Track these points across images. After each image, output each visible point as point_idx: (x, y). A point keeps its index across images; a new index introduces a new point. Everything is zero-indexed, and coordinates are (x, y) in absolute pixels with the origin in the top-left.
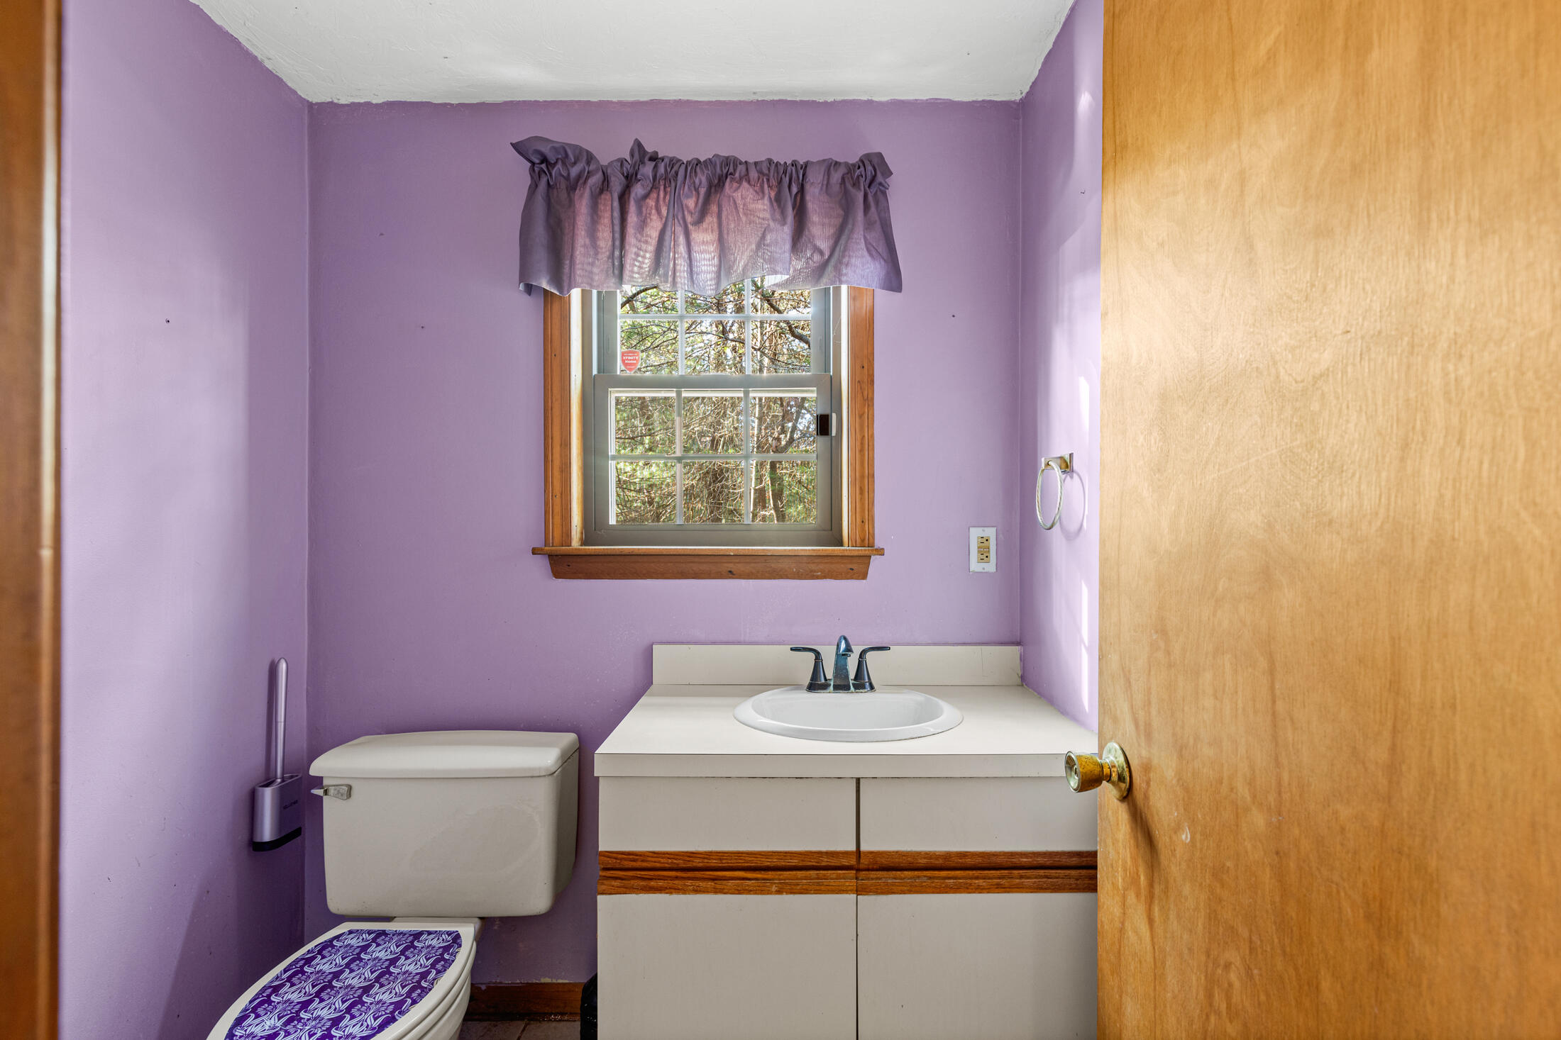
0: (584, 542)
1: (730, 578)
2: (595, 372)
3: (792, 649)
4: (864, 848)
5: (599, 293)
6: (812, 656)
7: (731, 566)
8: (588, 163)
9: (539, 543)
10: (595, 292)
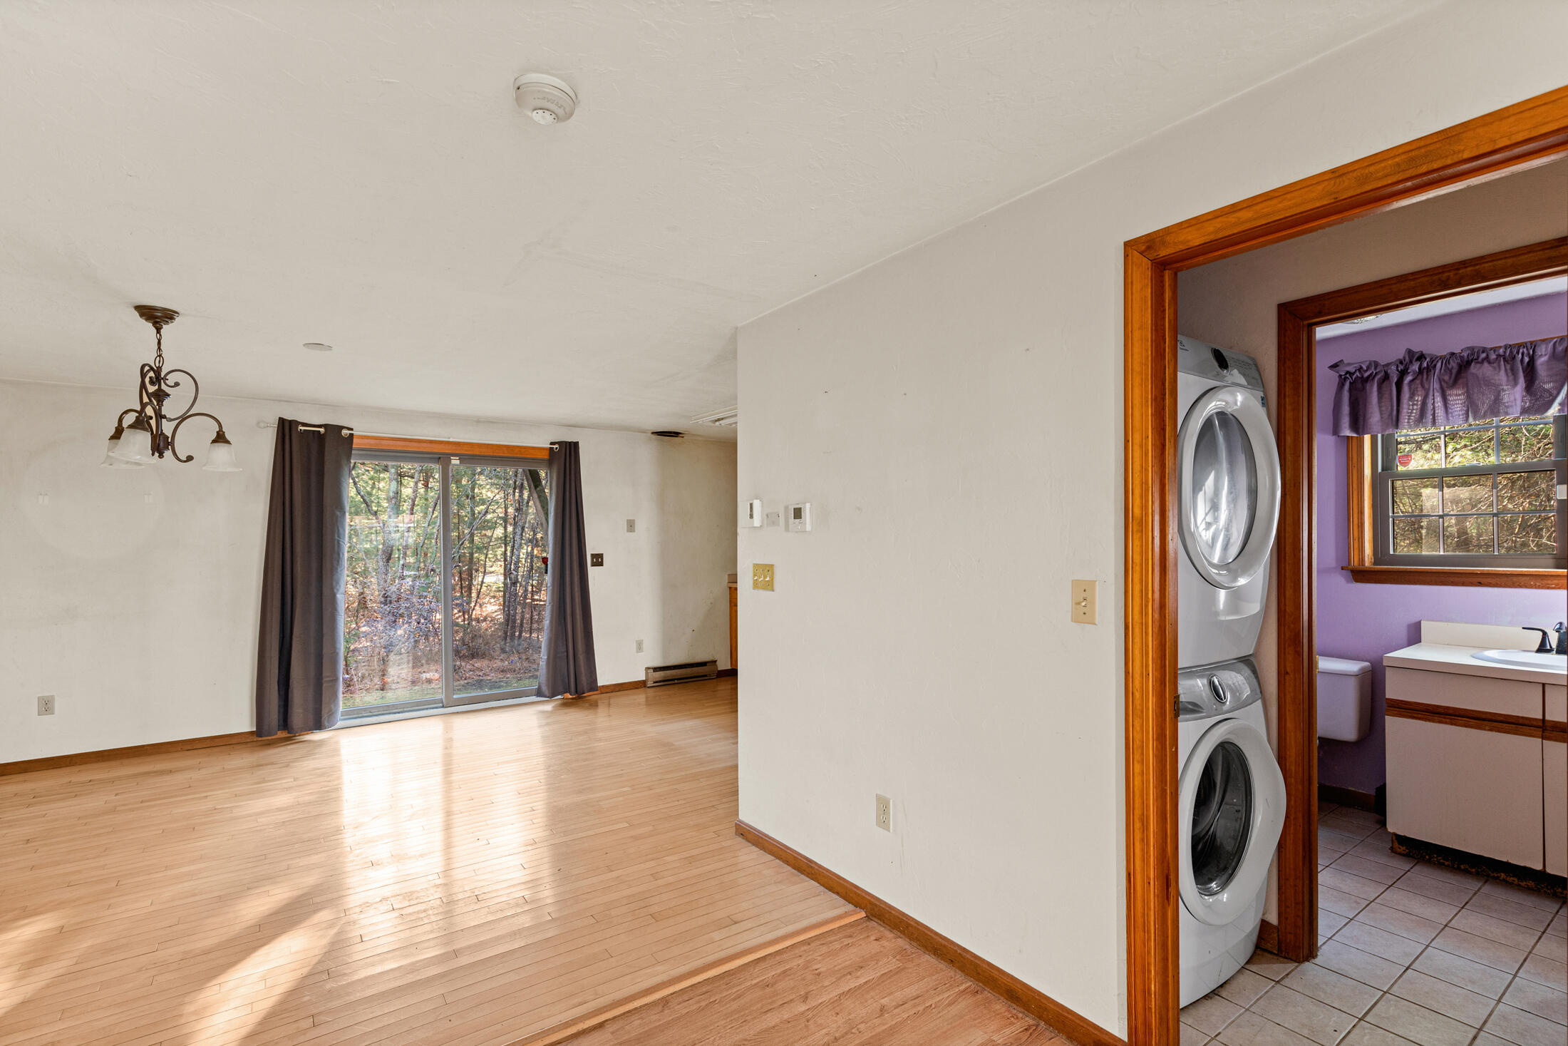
0: (1375, 563)
1: (1479, 586)
2: (1380, 470)
3: (1523, 628)
4: (1548, 718)
5: (1383, 436)
6: (1541, 633)
7: (1480, 580)
8: (1375, 368)
9: (1345, 564)
10: (1379, 436)
